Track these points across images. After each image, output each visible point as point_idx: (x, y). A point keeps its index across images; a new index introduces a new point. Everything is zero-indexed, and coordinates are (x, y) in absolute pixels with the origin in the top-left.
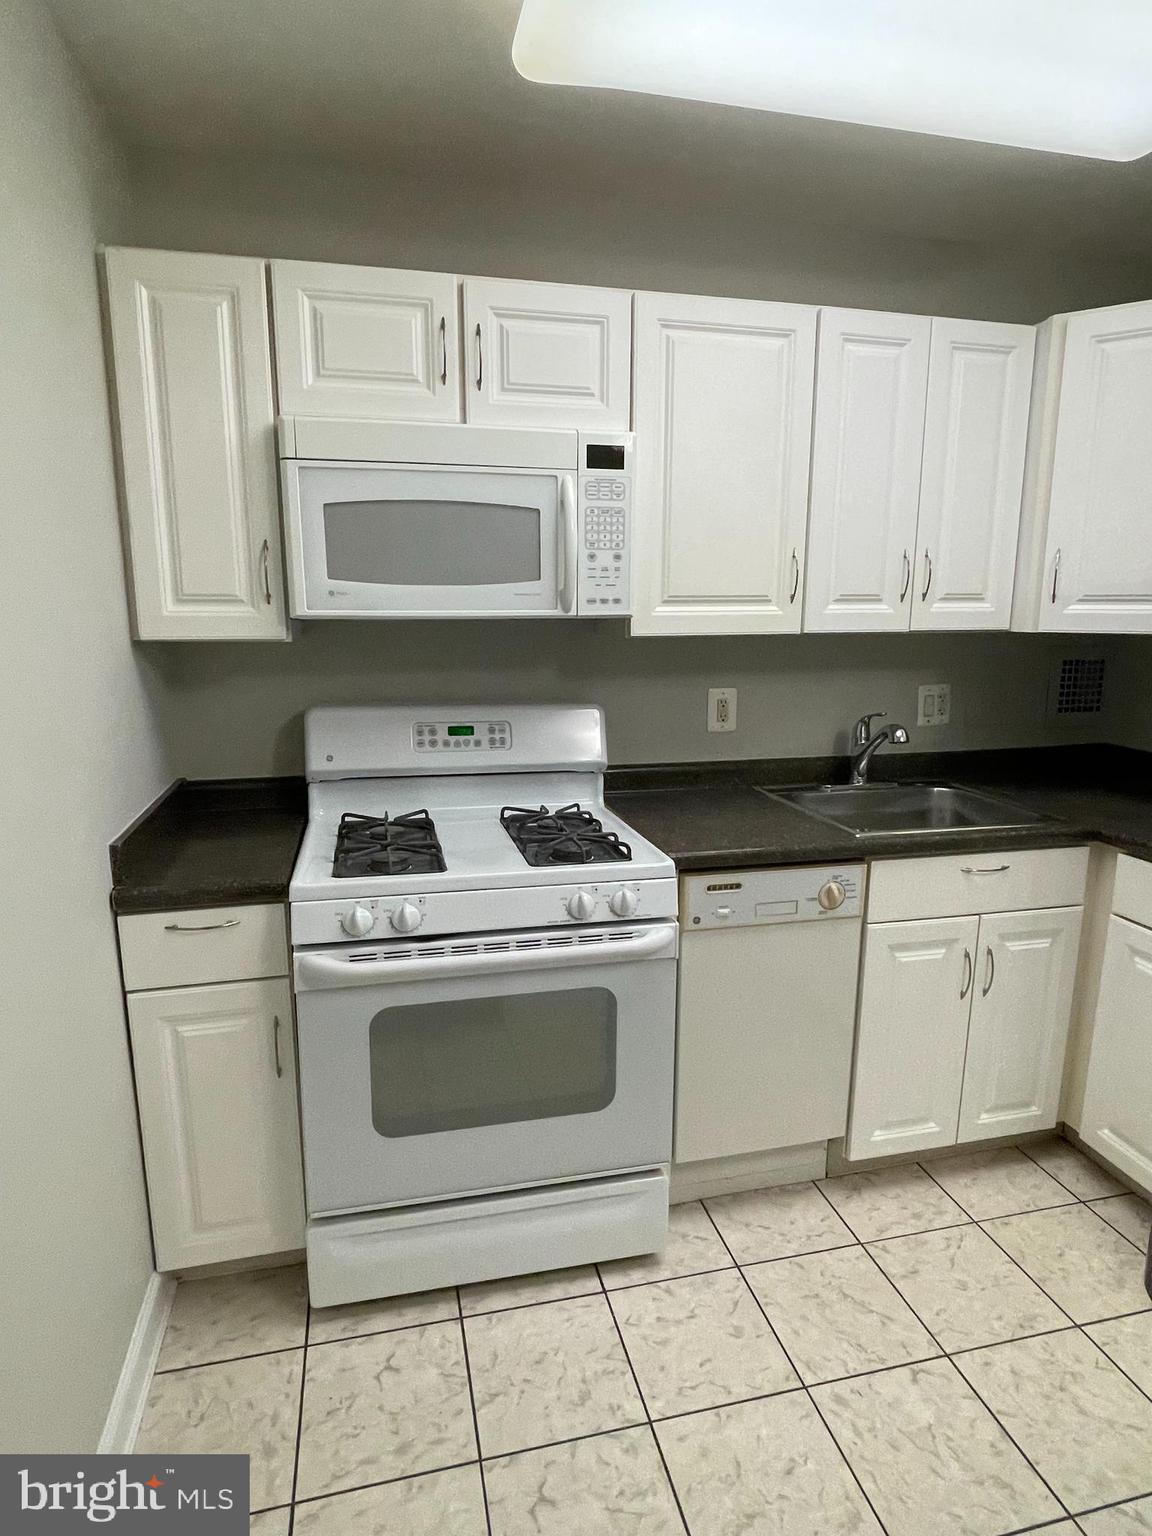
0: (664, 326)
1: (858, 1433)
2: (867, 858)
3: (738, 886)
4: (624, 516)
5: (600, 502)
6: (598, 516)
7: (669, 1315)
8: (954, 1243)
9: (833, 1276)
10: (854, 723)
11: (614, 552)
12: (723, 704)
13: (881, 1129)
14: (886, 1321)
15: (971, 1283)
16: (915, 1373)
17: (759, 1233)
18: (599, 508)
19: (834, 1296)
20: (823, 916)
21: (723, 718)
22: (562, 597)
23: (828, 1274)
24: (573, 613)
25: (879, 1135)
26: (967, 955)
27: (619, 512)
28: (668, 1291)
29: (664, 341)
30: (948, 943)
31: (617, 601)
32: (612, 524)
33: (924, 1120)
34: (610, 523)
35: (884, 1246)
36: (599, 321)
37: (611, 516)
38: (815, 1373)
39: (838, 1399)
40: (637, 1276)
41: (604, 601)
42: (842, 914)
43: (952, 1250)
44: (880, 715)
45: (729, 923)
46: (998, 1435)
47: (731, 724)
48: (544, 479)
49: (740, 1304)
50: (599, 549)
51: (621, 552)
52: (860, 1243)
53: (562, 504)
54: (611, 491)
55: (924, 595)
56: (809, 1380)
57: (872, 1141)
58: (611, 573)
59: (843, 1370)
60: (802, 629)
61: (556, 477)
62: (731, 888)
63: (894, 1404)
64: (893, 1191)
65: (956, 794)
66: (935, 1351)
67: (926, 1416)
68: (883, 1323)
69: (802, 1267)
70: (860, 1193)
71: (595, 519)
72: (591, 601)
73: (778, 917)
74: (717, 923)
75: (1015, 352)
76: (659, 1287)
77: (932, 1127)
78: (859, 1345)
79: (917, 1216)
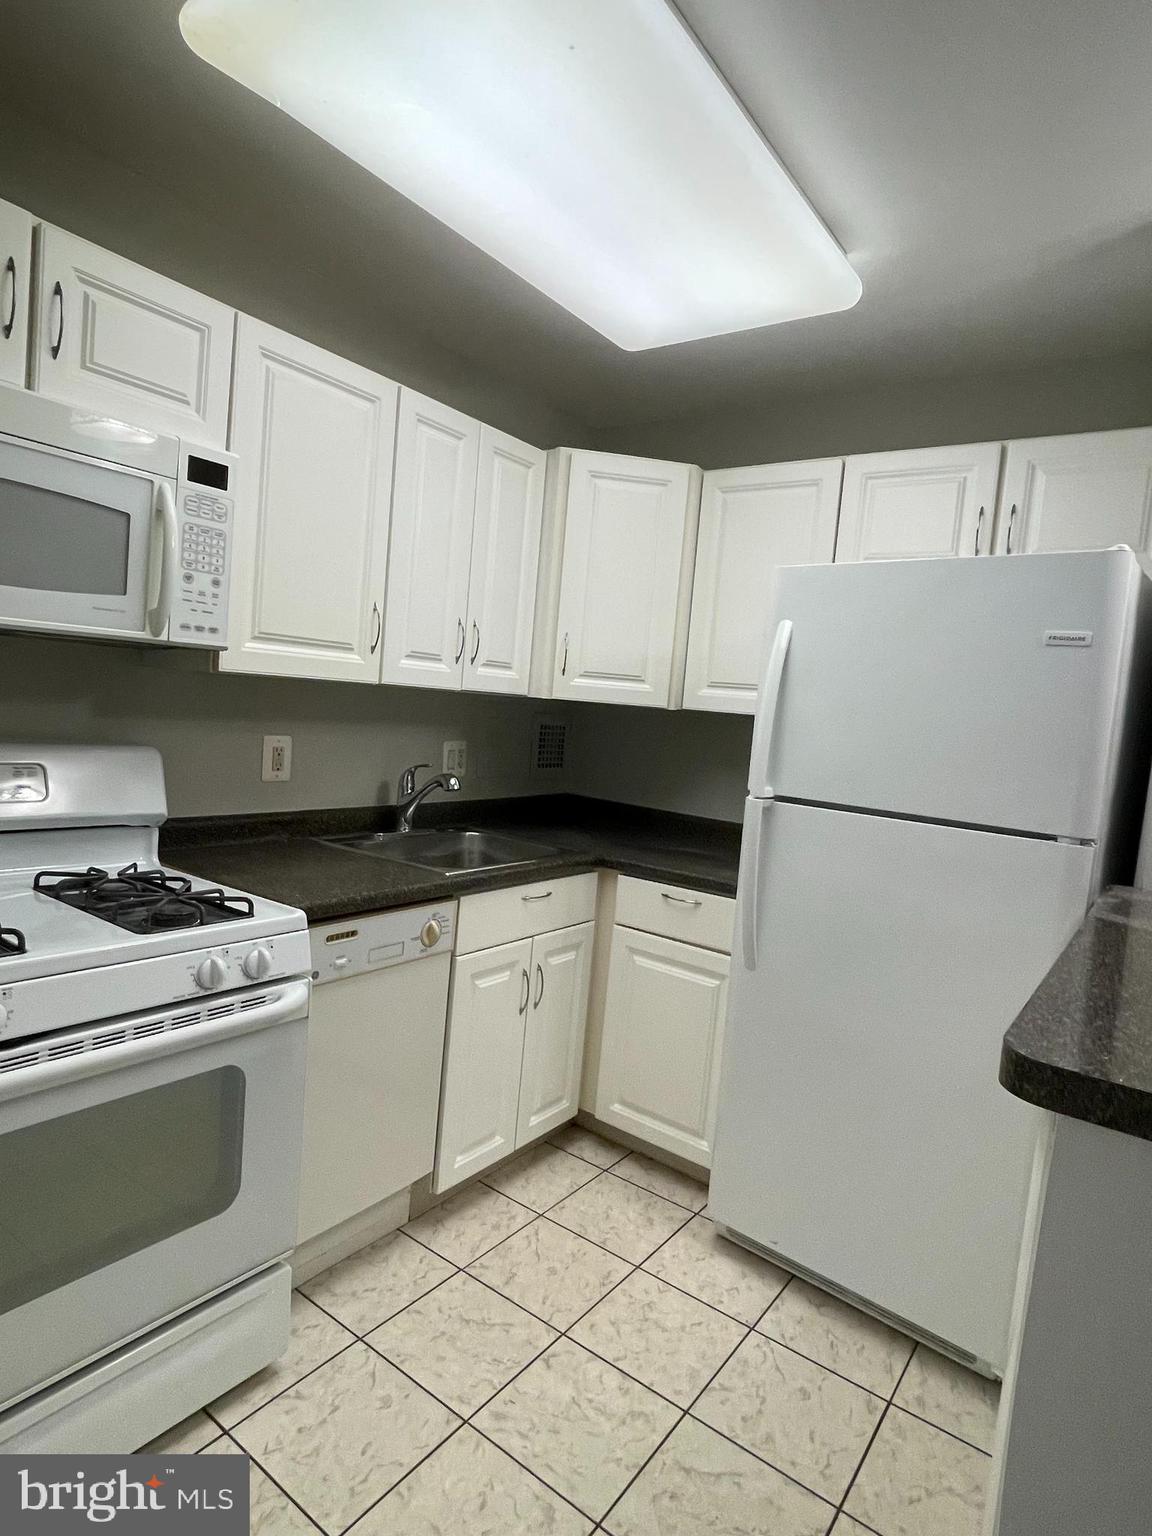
0: (264, 355)
1: (523, 1436)
2: (455, 895)
3: (354, 933)
4: (224, 540)
5: (200, 520)
6: (197, 535)
7: (310, 1420)
8: (533, 1239)
9: (450, 1308)
10: (402, 773)
11: (212, 576)
12: (278, 752)
13: (461, 1154)
14: (507, 1328)
15: (558, 1266)
16: (547, 1361)
17: (367, 1297)
18: (198, 526)
19: (457, 1326)
20: (424, 954)
21: (278, 767)
22: (155, 618)
23: (445, 1309)
24: (163, 637)
25: (460, 1160)
26: (525, 973)
27: (220, 535)
28: (299, 1396)
29: (264, 370)
30: (511, 966)
31: (213, 630)
32: (211, 546)
33: (492, 1136)
34: (210, 544)
35: (481, 1264)
36: (200, 328)
37: (212, 538)
38: (469, 1404)
39: (498, 1416)
40: (259, 1396)
41: (199, 629)
42: (439, 950)
43: (533, 1246)
44: (426, 766)
45: (347, 972)
46: (621, 1378)
47: (285, 774)
48: (138, 481)
49: (377, 1374)
50: (196, 570)
51: (221, 578)
52: (461, 1270)
53: (159, 513)
54: (213, 511)
55: (473, 660)
56: (466, 1414)
57: (457, 1167)
58: (209, 599)
59: (490, 1388)
60: (380, 679)
61: (152, 482)
62: (348, 936)
63: (541, 1396)
64: (472, 1211)
65: (482, 837)
66: (554, 1335)
67: (566, 1393)
68: (507, 1332)
69: (419, 1312)
70: (443, 1225)
71: (194, 537)
72: (185, 627)
73: (389, 961)
74: (335, 975)
75: (534, 467)
76: (288, 1396)
77: (498, 1140)
78: (495, 1360)
79: (496, 1227)
